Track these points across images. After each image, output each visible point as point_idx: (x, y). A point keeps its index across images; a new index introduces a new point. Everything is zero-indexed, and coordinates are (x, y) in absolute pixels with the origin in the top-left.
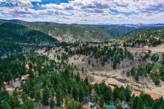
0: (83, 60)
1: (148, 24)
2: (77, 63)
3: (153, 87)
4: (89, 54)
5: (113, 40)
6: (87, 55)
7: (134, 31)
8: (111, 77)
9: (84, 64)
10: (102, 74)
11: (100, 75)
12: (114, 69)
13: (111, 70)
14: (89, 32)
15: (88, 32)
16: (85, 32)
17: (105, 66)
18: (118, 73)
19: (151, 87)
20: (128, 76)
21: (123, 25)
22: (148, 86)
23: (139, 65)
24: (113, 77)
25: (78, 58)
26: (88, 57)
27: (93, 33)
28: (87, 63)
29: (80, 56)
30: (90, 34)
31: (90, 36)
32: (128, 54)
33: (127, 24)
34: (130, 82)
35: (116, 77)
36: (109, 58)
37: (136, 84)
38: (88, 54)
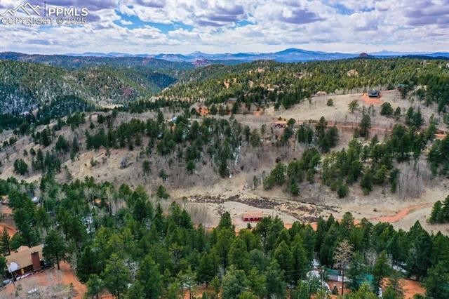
0: (124, 166)
1: (217, 53)
2: (106, 175)
3: (337, 205)
4: (138, 144)
5: (158, 98)
6: (131, 148)
7: (200, 74)
8: (226, 200)
9: (131, 177)
10: (196, 197)
11: (194, 200)
12: (224, 177)
13: (218, 181)
14: (76, 79)
15: (71, 77)
16: (65, 78)
17: (196, 172)
18: (237, 185)
19: (333, 205)
20: (268, 188)
21: (156, 56)
22: (327, 205)
23: (277, 157)
24: (232, 199)
25: (104, 161)
26: (136, 152)
27: (88, 81)
28: (140, 170)
29: (108, 154)
30: (82, 85)
31: (83, 91)
32: (244, 134)
33: (168, 55)
34: (280, 203)
35: (238, 196)
36: (201, 149)
37: (298, 206)
38: (134, 146)
